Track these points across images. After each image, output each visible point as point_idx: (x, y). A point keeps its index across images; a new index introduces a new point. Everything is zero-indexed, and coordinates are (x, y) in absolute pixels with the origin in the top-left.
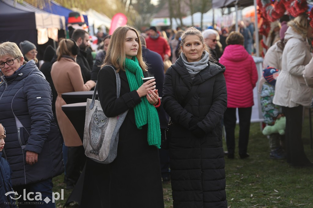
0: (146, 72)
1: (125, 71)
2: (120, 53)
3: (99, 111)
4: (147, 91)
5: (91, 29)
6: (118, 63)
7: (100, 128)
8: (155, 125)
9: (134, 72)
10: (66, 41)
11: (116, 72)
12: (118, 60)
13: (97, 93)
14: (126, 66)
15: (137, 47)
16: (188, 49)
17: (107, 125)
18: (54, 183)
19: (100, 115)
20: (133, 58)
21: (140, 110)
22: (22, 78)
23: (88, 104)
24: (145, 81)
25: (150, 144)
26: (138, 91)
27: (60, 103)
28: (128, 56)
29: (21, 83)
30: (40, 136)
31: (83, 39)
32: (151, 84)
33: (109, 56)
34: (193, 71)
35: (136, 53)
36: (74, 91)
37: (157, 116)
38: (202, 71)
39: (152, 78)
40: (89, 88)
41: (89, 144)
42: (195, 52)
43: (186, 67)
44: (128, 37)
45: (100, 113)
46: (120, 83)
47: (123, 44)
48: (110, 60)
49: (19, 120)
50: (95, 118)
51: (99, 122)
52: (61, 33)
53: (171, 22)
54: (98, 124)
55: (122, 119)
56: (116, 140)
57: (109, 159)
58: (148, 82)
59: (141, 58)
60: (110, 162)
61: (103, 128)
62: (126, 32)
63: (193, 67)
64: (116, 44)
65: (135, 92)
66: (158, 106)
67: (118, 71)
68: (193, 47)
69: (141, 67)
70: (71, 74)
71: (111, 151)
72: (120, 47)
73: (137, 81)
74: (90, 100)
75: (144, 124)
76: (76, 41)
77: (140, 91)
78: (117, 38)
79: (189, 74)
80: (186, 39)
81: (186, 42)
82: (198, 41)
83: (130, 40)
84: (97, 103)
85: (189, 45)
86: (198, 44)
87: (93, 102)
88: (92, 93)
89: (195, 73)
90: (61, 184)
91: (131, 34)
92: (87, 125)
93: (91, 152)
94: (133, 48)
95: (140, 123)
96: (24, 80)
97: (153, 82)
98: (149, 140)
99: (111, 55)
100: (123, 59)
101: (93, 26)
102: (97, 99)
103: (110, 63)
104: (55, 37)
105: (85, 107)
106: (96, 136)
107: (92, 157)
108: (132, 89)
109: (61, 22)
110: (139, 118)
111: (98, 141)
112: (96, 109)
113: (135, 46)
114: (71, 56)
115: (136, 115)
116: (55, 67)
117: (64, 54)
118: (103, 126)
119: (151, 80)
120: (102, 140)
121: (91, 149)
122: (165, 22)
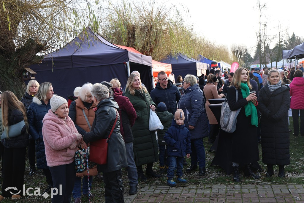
0: (251, 89)
1: (241, 89)
2: (238, 80)
3: (228, 108)
4: (251, 98)
5: (221, 69)
6: (237, 85)
7: (228, 116)
8: (255, 115)
9: (245, 89)
10: (211, 75)
11: (236, 89)
12: (237, 84)
13: (227, 99)
14: (241, 87)
15: (247, 78)
16: (272, 79)
17: (231, 114)
18: (204, 141)
19: (228, 110)
20: (245, 83)
21: (248, 107)
22: (191, 91)
23: (223, 104)
24: (251, 93)
25: (253, 124)
26: (246, 98)
27: (208, 104)
28: (242, 82)
29: (190, 93)
30: (195, 118)
31: (219, 74)
32: (253, 95)
33: (233, 82)
34: (272, 89)
35: (246, 80)
36: (214, 98)
37: (256, 111)
38: (277, 89)
39: (254, 92)
40: (221, 97)
41: (222, 123)
42: (276, 80)
43: (268, 87)
44: (242, 72)
45: (228, 109)
46: (238, 95)
47: (240, 76)
48: (234, 84)
49: (188, 110)
50: (226, 111)
51: (228, 113)
52: (208, 72)
53: (261, 66)
54: (227, 114)
55: (238, 111)
56: (235, 122)
57: (232, 131)
58: (252, 94)
59: (249, 83)
60: (232, 132)
61: (229, 116)
62: (242, 70)
63: (272, 87)
64: (236, 76)
65: (245, 99)
66: (257, 105)
67: (237, 89)
68: (275, 78)
69: (249, 87)
70: (213, 90)
71: (233, 127)
72: (239, 77)
73: (246, 94)
74: (224, 103)
75: (249, 115)
76: (216, 75)
77: (248, 98)
78: (237, 73)
79: (269, 91)
80: (271, 74)
81: (272, 76)
82: (278, 75)
83: (244, 74)
84: (227, 104)
85: (273, 77)
86: (278, 77)
87: (225, 103)
88: (224, 99)
89: (272, 90)
90: (207, 142)
91: (244, 71)
92: (222, 114)
93: (223, 127)
94: (245, 78)
95: (247, 114)
96: (191, 92)
97: (255, 94)
98: (252, 122)
99: (234, 81)
100: (240, 83)
101: (223, 68)
102: (227, 102)
103: (233, 85)
104: (205, 74)
105: (221, 106)
106: (226, 120)
107: (224, 129)
108: (244, 97)
109: (208, 67)
110: (247, 112)
111: (227, 122)
112: (226, 107)
113: (246, 77)
114: (213, 82)
115: (245, 110)
116: (205, 87)
117: (209, 81)
118: (229, 115)
119: (253, 93)
120: (228, 122)
121: (224, 125)
122: (258, 66)
